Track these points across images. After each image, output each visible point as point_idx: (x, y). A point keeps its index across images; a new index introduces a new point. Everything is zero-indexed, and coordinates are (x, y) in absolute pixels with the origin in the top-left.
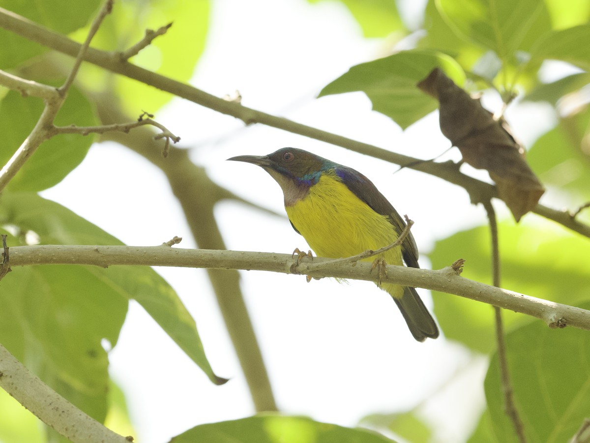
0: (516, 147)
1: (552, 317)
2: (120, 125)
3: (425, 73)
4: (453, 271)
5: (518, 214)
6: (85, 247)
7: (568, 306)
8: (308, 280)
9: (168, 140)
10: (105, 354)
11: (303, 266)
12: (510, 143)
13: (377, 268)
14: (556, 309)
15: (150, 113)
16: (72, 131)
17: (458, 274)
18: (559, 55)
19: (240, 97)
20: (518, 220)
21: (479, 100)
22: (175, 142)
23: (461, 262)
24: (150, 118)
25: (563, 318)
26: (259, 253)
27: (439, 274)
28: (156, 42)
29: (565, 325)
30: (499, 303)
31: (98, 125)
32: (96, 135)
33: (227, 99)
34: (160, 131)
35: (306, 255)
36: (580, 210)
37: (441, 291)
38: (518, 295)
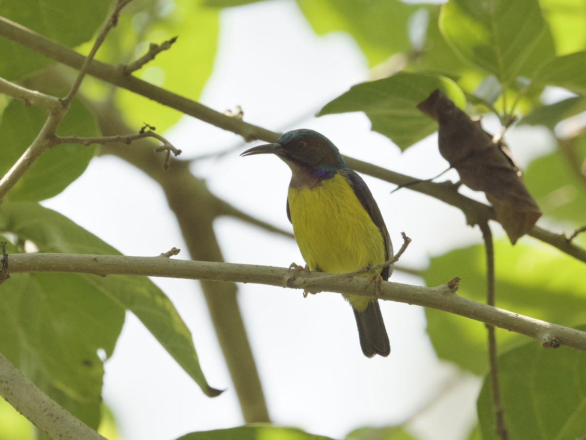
0: (515, 169)
1: (546, 337)
2: (122, 137)
3: (427, 95)
4: (448, 289)
5: (514, 237)
6: (83, 255)
7: (562, 327)
8: (305, 296)
9: (169, 153)
10: (101, 364)
11: (300, 280)
12: (508, 165)
13: (373, 284)
14: (550, 329)
15: (152, 125)
16: (74, 141)
17: (453, 292)
18: (559, 82)
19: (241, 113)
20: (514, 242)
21: (479, 122)
22: (176, 155)
23: (457, 280)
24: (152, 131)
25: (557, 338)
26: (257, 266)
27: (435, 291)
28: (159, 56)
29: (558, 345)
30: (492, 322)
31: (99, 136)
32: (98, 147)
33: (228, 114)
34: (162, 144)
35: (303, 269)
36: (576, 234)
37: (436, 308)
38: (512, 314)
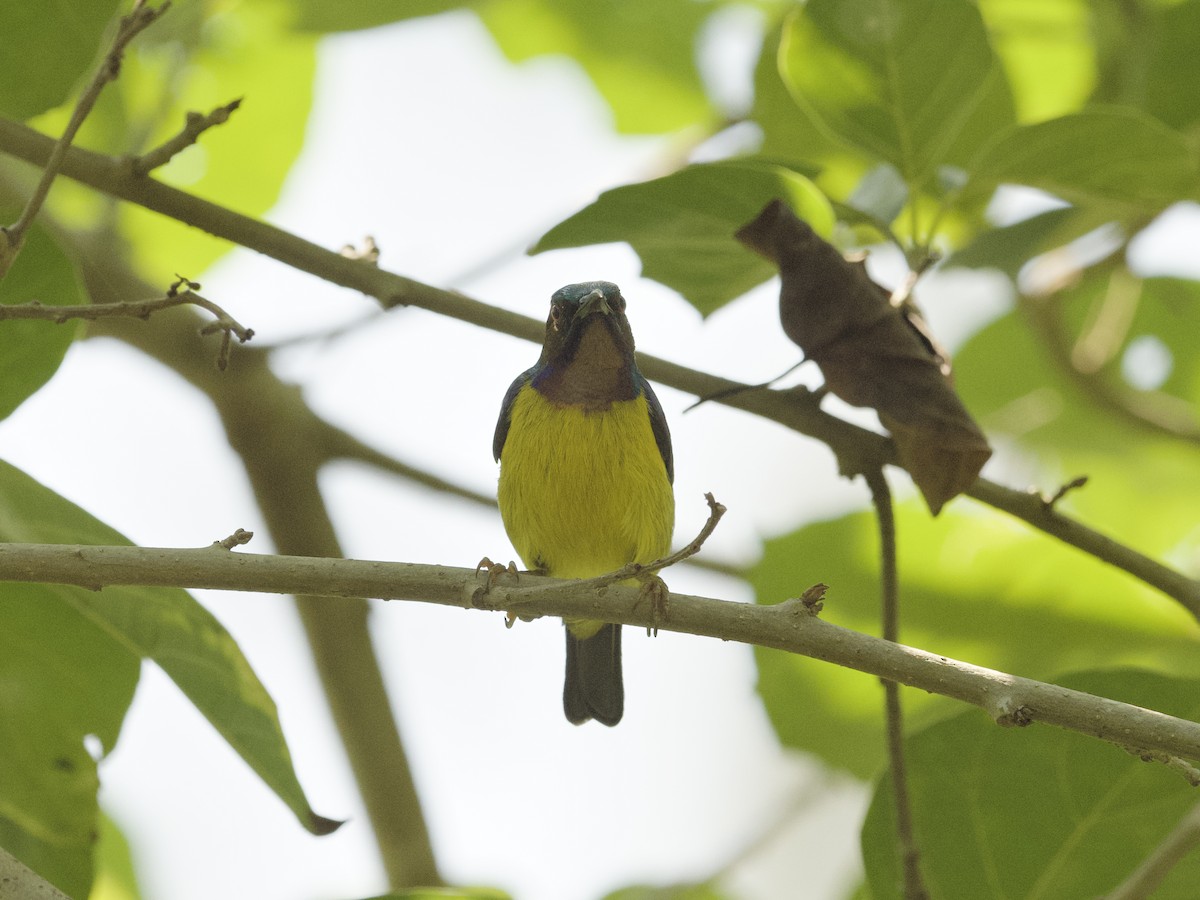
0: (937, 361)
1: (1003, 704)
2: (131, 303)
3: (756, 209)
4: (803, 608)
5: (937, 499)
6: (54, 547)
7: (1036, 683)
8: (509, 625)
9: (228, 335)
10: (92, 765)
11: (498, 592)
12: (923, 354)
13: (648, 600)
14: (1011, 688)
15: (192, 281)
16: (34, 313)
17: (813, 614)
18: (1027, 176)
19: (376, 251)
20: (936, 510)
21: (862, 264)
22: (243, 340)
23: (820, 589)
24: (192, 291)
25: (1026, 706)
26: (410, 565)
27: (774, 613)
28: (207, 138)
29: (1029, 720)
30: (894, 673)
31: (86, 304)
32: (82, 324)
33: (348, 254)
34: (212, 317)
35: (506, 571)
36: (1062, 492)
37: (778, 647)
38: (934, 657)
